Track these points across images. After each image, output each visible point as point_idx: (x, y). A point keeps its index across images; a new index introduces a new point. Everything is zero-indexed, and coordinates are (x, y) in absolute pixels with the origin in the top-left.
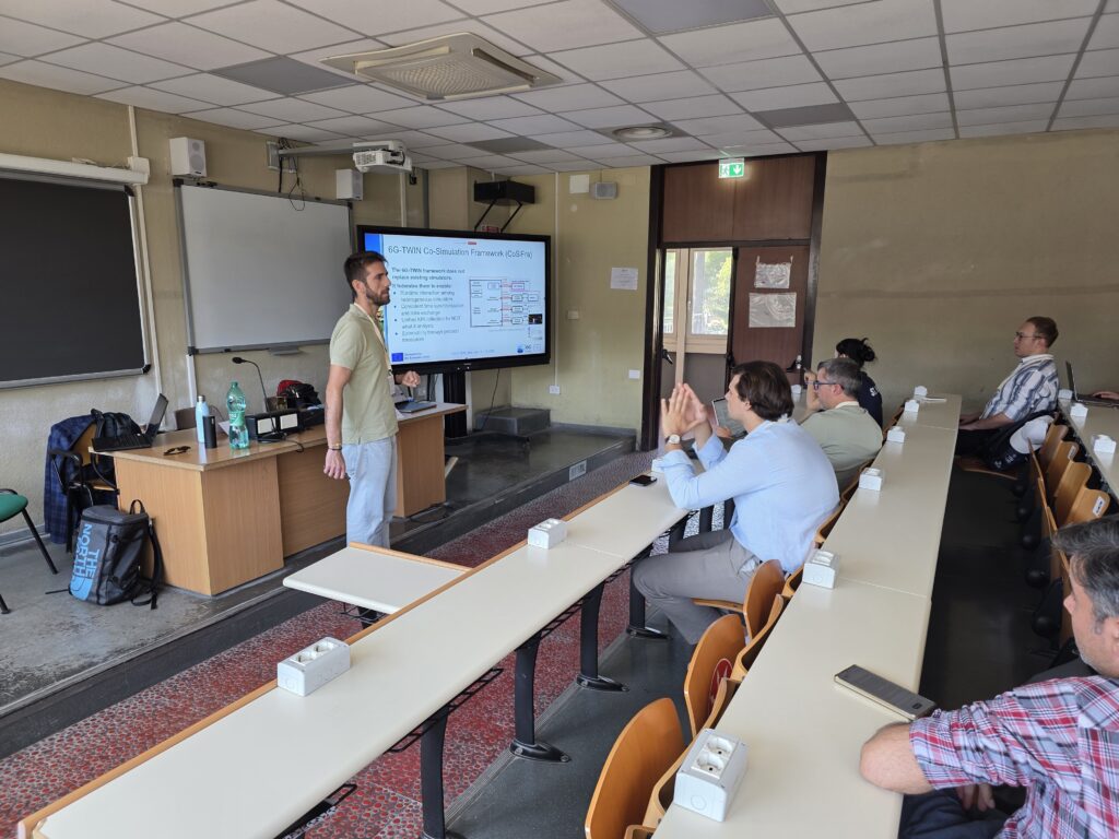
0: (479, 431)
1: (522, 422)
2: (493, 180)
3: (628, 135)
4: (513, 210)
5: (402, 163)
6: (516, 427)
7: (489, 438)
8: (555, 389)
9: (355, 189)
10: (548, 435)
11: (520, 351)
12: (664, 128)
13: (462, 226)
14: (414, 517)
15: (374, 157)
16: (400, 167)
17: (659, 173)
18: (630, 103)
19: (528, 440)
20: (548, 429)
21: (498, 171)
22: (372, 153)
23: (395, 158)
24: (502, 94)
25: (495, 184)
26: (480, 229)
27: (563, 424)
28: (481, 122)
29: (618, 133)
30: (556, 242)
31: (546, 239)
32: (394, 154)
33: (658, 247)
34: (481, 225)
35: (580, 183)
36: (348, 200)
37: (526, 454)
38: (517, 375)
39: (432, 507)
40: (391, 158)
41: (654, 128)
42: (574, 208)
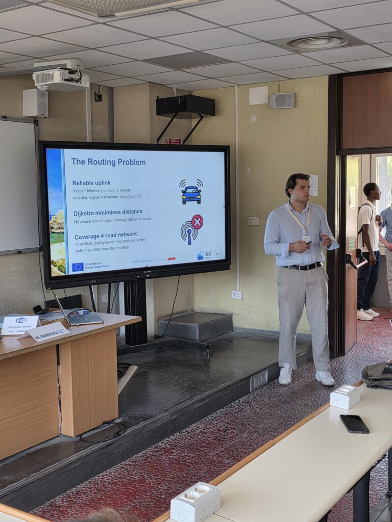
0: (159, 337)
1: (204, 327)
2: (175, 96)
3: (302, 46)
4: (194, 122)
5: (79, 81)
6: (198, 333)
7: (171, 345)
8: (237, 295)
9: (40, 108)
10: (230, 340)
11: (200, 257)
12: (339, 36)
13: (146, 139)
14: (83, 436)
15: (52, 75)
16: (78, 84)
17: (337, 83)
18: (303, 13)
19: (208, 347)
20: (231, 334)
21: (179, 86)
22: (50, 72)
23: (72, 76)
24: (171, 9)
25: (176, 99)
26: (162, 142)
27: (245, 329)
28: (156, 38)
29: (293, 44)
30: (236, 152)
31: (225, 149)
32: (72, 72)
33: (338, 154)
34: (163, 138)
35: (258, 95)
36: (34, 117)
37: (207, 362)
38: (199, 280)
39: (104, 423)
40: (68, 76)
41: (329, 37)
42: (254, 119)
